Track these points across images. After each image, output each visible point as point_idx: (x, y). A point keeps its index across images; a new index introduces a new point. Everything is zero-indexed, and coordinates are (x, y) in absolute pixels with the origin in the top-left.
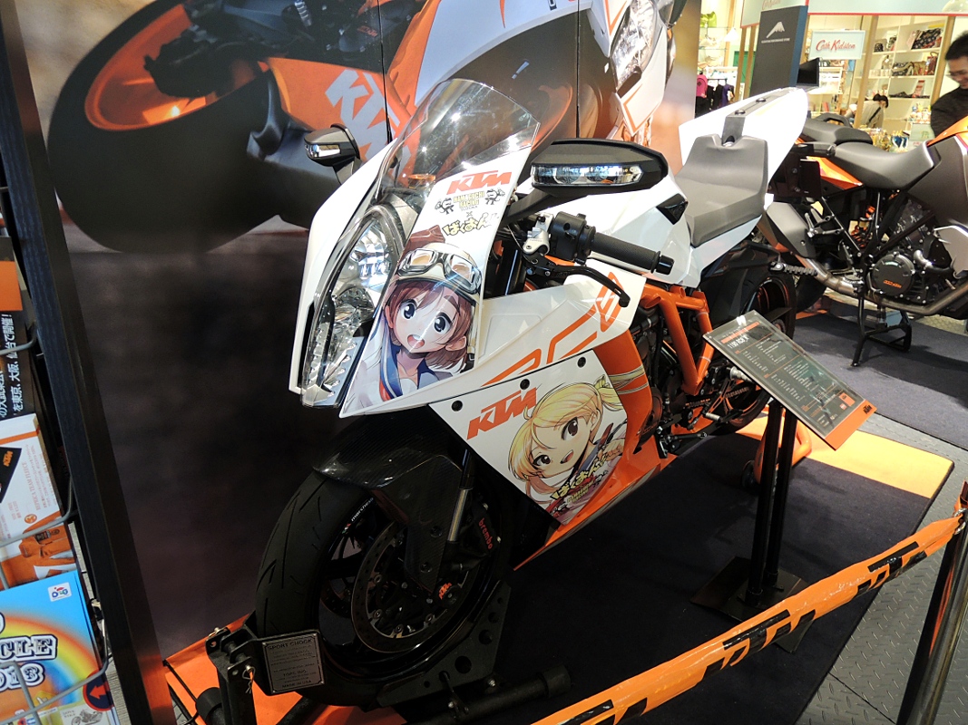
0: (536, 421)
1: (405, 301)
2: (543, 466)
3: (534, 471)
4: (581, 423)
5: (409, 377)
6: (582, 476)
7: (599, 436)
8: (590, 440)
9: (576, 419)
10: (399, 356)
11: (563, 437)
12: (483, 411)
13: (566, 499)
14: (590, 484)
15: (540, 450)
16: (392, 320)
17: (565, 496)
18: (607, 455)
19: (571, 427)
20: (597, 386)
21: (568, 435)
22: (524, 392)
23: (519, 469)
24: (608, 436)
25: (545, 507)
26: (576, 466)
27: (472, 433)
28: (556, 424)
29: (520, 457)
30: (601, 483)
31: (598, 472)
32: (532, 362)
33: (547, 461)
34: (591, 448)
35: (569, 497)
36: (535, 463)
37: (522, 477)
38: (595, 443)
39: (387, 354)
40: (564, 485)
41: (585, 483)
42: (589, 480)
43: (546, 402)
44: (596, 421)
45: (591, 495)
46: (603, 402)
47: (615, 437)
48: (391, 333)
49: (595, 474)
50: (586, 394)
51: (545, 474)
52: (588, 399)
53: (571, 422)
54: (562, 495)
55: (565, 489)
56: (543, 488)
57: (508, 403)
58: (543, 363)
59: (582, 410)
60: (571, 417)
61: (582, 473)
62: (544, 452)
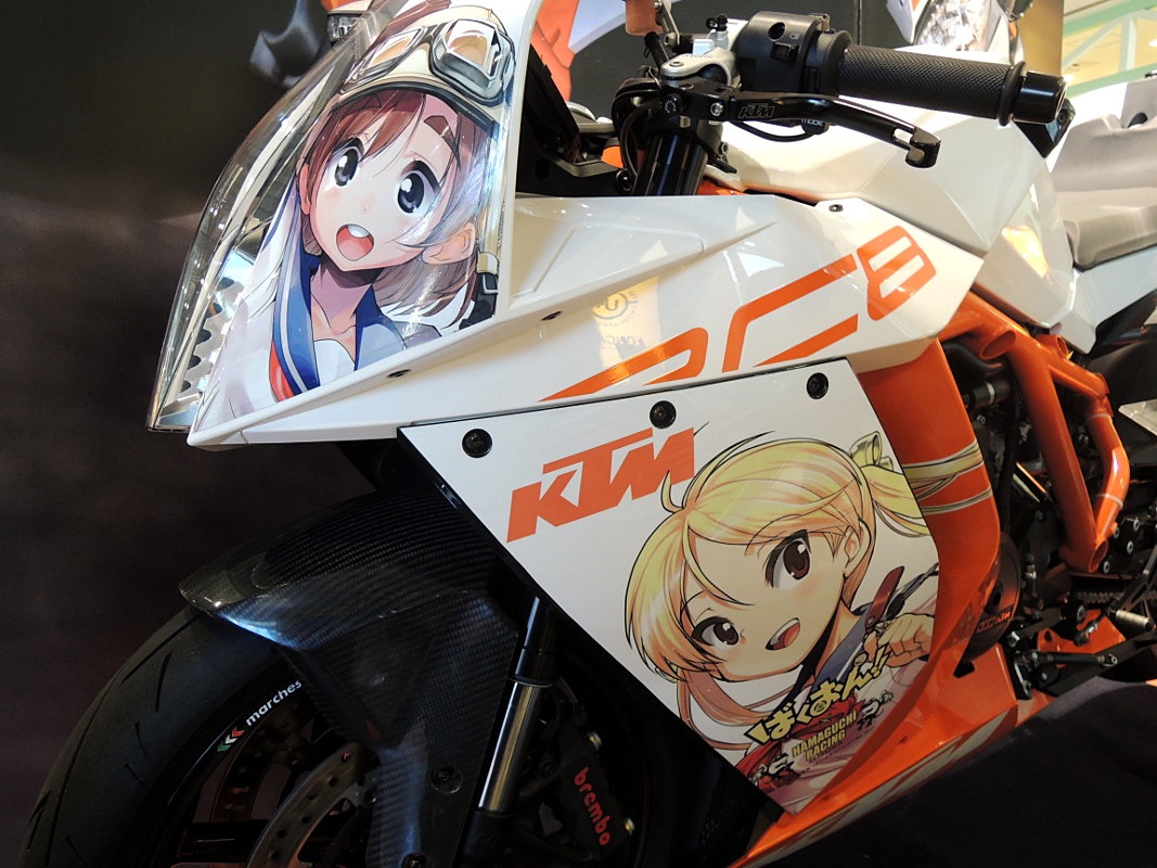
0: (695, 519)
1: (341, 145)
2: (719, 647)
3: (696, 656)
4: (818, 548)
5: (335, 336)
6: (827, 693)
7: (866, 594)
8: (845, 599)
9: (804, 534)
10: (316, 281)
11: (770, 577)
12: (548, 468)
13: (787, 747)
14: (849, 719)
15: (708, 601)
16: (310, 195)
17: (786, 739)
18: (889, 651)
19: (792, 555)
20: (860, 459)
21: (785, 577)
22: (660, 437)
23: (656, 646)
24: (891, 602)
25: (734, 758)
26: (810, 664)
27: (522, 525)
28: (750, 541)
29: (656, 614)
30: (877, 722)
31: (870, 691)
32: (683, 359)
33: (731, 637)
34: (846, 624)
35: (794, 742)
36: (696, 636)
37: (665, 668)
38: (858, 612)
39: (291, 278)
40: (780, 708)
41: (835, 712)
42: (844, 708)
43: (722, 475)
44: (858, 552)
45: (854, 749)
46: (875, 504)
47: (909, 605)
48: (305, 226)
49: (860, 696)
50: (831, 475)
51: (730, 669)
52: (835, 488)
53: (791, 542)
54: (776, 735)
55: (784, 722)
56: (725, 709)
57: (618, 458)
58: (713, 367)
59: (819, 514)
60: (789, 528)
61: (826, 687)
62: (719, 611)
